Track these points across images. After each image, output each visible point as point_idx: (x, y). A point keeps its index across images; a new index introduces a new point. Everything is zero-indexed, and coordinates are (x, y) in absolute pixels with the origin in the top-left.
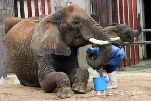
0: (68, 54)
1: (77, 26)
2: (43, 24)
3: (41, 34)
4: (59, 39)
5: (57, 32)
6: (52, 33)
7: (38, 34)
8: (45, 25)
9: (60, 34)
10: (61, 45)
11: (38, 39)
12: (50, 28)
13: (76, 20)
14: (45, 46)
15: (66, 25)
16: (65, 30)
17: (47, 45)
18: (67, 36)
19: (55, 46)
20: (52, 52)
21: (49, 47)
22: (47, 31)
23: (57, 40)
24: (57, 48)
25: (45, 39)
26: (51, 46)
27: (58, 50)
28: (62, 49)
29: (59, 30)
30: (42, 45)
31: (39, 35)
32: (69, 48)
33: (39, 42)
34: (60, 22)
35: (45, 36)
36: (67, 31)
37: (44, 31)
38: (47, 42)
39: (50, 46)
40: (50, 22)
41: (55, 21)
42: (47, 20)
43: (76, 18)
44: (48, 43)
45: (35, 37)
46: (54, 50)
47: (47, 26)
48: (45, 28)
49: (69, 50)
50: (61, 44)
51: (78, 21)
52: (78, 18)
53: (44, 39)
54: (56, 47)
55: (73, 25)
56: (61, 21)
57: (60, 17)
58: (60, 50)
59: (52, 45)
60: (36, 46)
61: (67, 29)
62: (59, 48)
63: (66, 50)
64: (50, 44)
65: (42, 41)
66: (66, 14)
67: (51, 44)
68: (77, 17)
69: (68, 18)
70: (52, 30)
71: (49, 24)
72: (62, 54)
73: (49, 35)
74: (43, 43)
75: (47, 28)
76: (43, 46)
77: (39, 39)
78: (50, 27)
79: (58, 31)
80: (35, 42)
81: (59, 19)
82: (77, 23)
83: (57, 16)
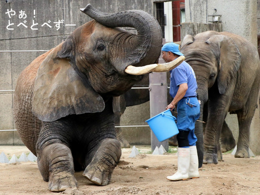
0: (100, 108)
1: (103, 53)
2: (47, 66)
3: (47, 83)
4: (78, 86)
5: (73, 73)
6: (66, 78)
7: (42, 84)
8: (51, 66)
9: (78, 75)
10: (85, 96)
11: (42, 93)
12: (60, 70)
13: (99, 43)
14: (56, 103)
15: (84, 57)
16: (84, 66)
17: (59, 101)
18: (91, 77)
19: (73, 100)
20: (69, 111)
21: (62, 103)
22: (56, 77)
23: (76, 87)
24: (78, 102)
25: (54, 91)
26: (67, 102)
27: (81, 104)
28: (88, 103)
29: (76, 69)
30: (50, 103)
31: (44, 86)
32: (100, 98)
33: (45, 98)
34: (73, 54)
35: (54, 86)
36: (89, 67)
37: (51, 78)
38: (58, 95)
39: (64, 102)
40: (59, 58)
41: (66, 56)
42: (54, 57)
43: (98, 40)
44: (60, 98)
45: (38, 90)
46: (73, 108)
47: (55, 67)
48: (52, 71)
49: (100, 101)
50: (84, 94)
51: (103, 43)
52: (102, 39)
53: (52, 91)
54: (75, 102)
55: (96, 54)
56: (75, 52)
57: (72, 47)
58: (85, 105)
59: (68, 99)
60: (40, 106)
61: (86, 63)
62: (81, 102)
63: (95, 102)
64: (64, 98)
65: (50, 95)
66: (81, 38)
67: (66, 97)
68: (99, 37)
69: (85, 44)
70: (64, 72)
71: (57, 63)
72: (90, 111)
73: (59, 83)
74: (51, 98)
75: (56, 71)
76: (53, 104)
77: (45, 93)
78: (61, 68)
79: (74, 71)
80: (38, 100)
81: (71, 49)
82: (101, 48)
83: (68, 46)
